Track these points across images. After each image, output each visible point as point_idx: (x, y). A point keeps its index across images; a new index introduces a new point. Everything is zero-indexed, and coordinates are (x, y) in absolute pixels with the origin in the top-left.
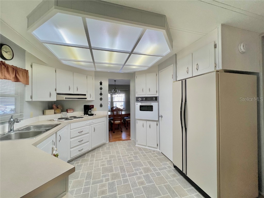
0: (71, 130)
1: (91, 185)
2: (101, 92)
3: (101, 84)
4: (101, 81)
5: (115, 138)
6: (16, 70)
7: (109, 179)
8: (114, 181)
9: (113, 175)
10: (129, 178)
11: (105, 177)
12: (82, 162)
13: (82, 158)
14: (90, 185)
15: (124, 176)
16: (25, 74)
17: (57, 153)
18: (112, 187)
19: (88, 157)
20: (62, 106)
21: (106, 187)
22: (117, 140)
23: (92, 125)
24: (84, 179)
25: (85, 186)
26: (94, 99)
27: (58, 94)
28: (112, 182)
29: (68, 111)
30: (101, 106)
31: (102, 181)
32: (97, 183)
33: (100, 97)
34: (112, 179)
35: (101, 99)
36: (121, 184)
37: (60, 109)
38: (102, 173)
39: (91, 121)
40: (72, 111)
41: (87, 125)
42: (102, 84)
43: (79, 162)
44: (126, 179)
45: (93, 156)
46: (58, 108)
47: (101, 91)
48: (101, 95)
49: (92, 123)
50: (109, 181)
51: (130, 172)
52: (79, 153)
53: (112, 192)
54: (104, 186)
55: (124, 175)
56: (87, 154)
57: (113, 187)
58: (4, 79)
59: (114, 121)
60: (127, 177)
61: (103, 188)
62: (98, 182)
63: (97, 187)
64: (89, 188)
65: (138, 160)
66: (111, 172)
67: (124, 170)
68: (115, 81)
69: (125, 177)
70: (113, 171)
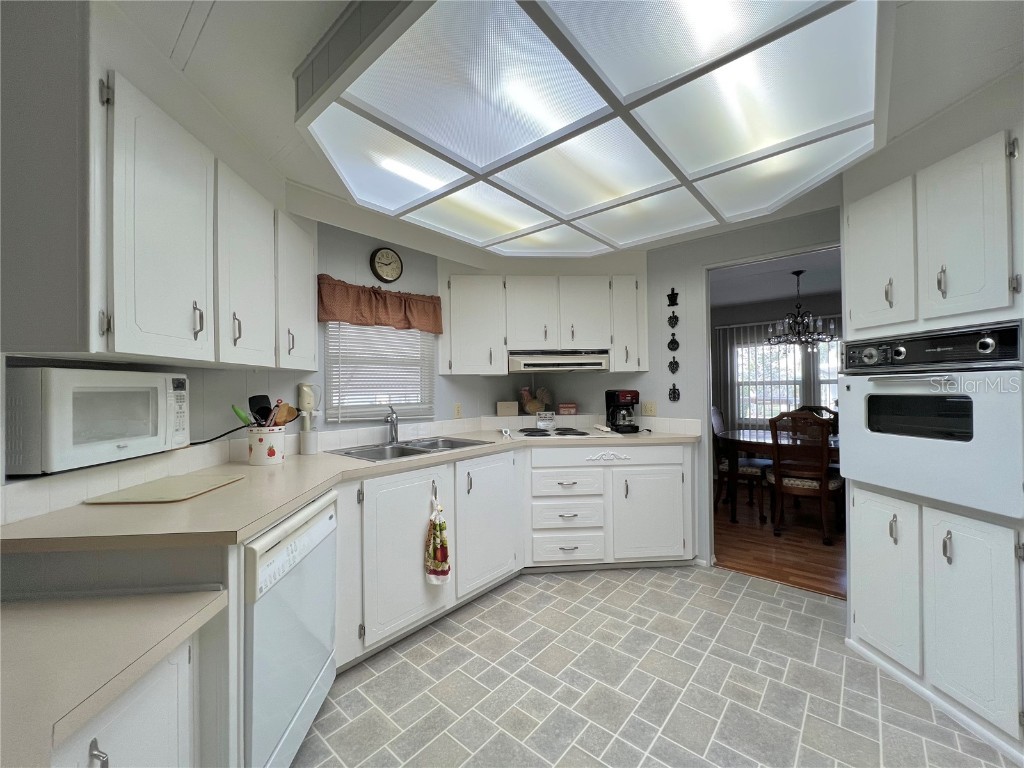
0: (534, 471)
1: (513, 675)
2: (673, 335)
3: (673, 299)
4: (673, 290)
5: (756, 559)
6: (405, 301)
7: (577, 699)
8: (582, 720)
9: (603, 695)
10: (648, 758)
11: (572, 682)
12: (558, 592)
13: (572, 580)
14: (512, 673)
15: (639, 733)
16: (432, 307)
17: (443, 520)
18: (557, 731)
19: (587, 586)
20: (552, 394)
21: (542, 714)
22: (761, 571)
23: (614, 469)
24: (517, 643)
25: (500, 664)
26: (644, 367)
27: (512, 353)
28: (577, 717)
29: (562, 411)
30: (674, 395)
31: (549, 686)
32: (532, 683)
33: (669, 355)
34: (586, 708)
35: (674, 366)
36: (592, 752)
37: (542, 401)
38: (576, 664)
39: (610, 451)
40: (573, 411)
41: (591, 463)
42: (679, 301)
43: (553, 587)
44: (631, 751)
45: (604, 590)
46: (535, 398)
47: (673, 331)
48: (671, 349)
49: (616, 462)
50: (569, 703)
51: (682, 741)
52: (560, 558)
53: (540, 747)
54: (539, 705)
55: (643, 730)
56: (593, 574)
57: (558, 736)
58: (376, 324)
59: (780, 477)
60: (645, 749)
61: (534, 711)
62: (536, 681)
63: (523, 693)
64: (504, 677)
65: (783, 719)
66: (606, 679)
67: (664, 712)
68: (798, 273)
69: (635, 743)
70: (615, 681)
